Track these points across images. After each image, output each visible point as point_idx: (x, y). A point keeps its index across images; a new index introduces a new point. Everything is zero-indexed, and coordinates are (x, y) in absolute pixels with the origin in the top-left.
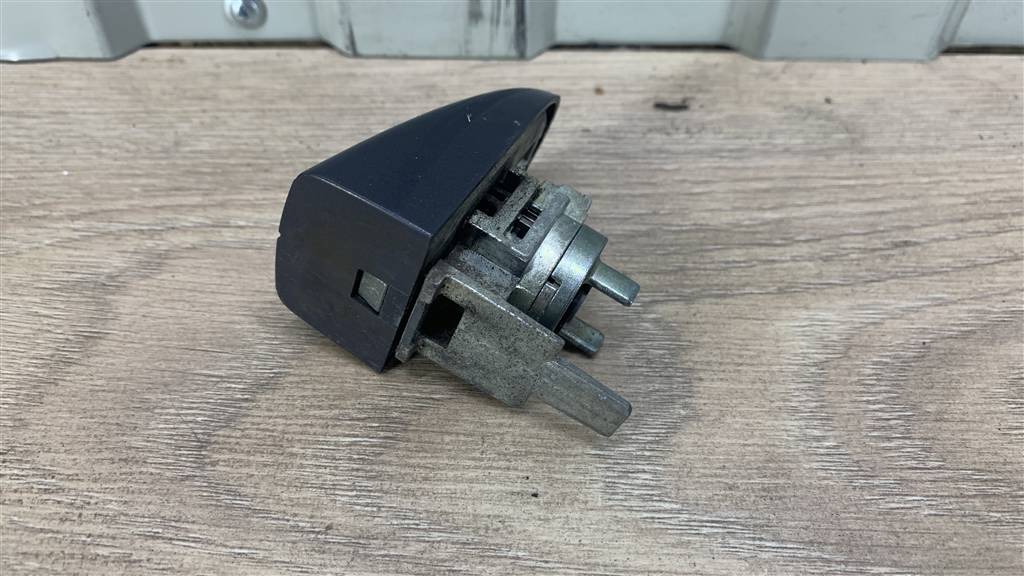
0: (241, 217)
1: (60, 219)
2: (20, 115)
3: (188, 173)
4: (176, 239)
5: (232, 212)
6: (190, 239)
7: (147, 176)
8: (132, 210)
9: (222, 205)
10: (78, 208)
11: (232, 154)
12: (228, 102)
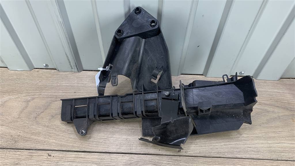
0: (43, 94)
1: (24, 93)
2: (20, 79)
3: (38, 88)
4: (36, 96)
5: (42, 93)
6: (37, 96)
7: (33, 88)
8: (32, 92)
9: (41, 92)
10: (26, 92)
11: (43, 85)
12: (43, 78)
